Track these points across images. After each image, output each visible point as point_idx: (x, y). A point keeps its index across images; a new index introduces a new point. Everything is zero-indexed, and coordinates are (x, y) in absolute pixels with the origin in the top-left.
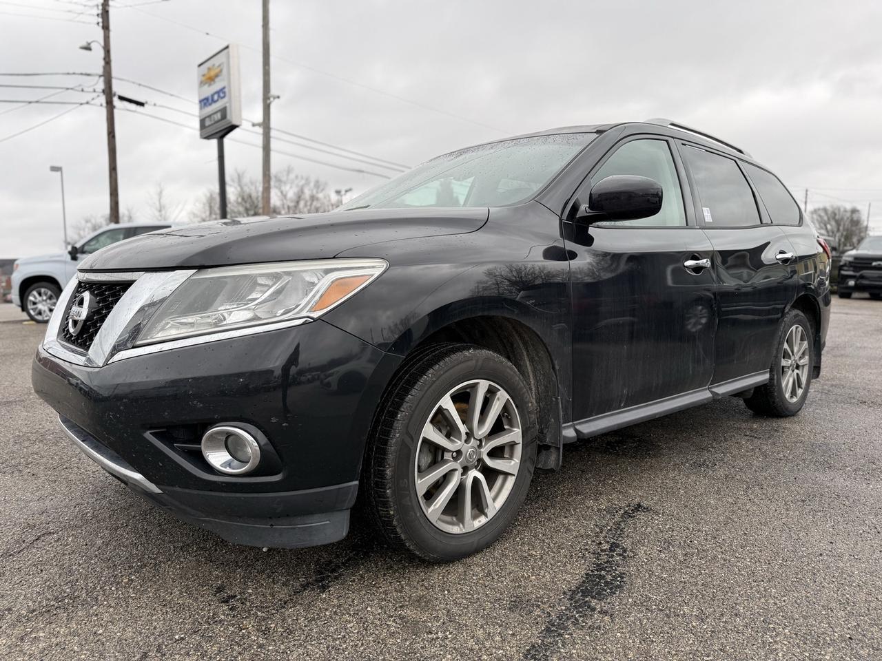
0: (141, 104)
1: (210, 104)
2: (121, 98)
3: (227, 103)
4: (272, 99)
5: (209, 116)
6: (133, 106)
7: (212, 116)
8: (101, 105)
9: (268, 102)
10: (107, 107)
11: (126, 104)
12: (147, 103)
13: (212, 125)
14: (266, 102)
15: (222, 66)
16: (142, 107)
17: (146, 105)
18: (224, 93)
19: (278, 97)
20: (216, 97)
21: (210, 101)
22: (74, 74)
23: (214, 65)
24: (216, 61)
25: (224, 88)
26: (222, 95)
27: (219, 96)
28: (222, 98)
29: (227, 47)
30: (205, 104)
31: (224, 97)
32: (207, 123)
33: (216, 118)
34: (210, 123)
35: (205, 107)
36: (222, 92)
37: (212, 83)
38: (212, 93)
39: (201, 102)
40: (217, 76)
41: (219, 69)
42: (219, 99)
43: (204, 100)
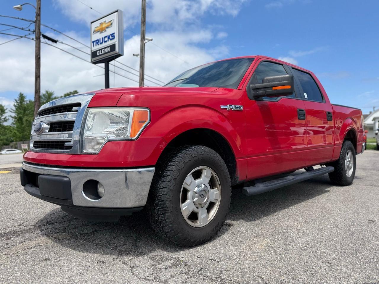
0: (55, 41)
1: (101, 43)
2: (45, 37)
3: (116, 42)
4: (146, 41)
5: (101, 50)
6: (50, 42)
7: (103, 50)
8: (33, 39)
11: (47, 40)
12: (58, 41)
14: (143, 42)
15: (112, 21)
16: (55, 43)
17: (57, 42)
18: (114, 36)
19: (152, 40)
20: (106, 39)
21: (101, 42)
22: (18, 18)
23: (106, 21)
24: (107, 19)
25: (114, 34)
26: (111, 37)
27: (109, 38)
28: (111, 40)
29: (117, 11)
30: (97, 43)
31: (114, 38)
32: (98, 54)
33: (106, 50)
34: (101, 54)
35: (96, 45)
36: (112, 37)
37: (103, 31)
38: (103, 37)
39: (93, 42)
40: (107, 27)
41: (110, 23)
42: (109, 40)
43: (96, 41)
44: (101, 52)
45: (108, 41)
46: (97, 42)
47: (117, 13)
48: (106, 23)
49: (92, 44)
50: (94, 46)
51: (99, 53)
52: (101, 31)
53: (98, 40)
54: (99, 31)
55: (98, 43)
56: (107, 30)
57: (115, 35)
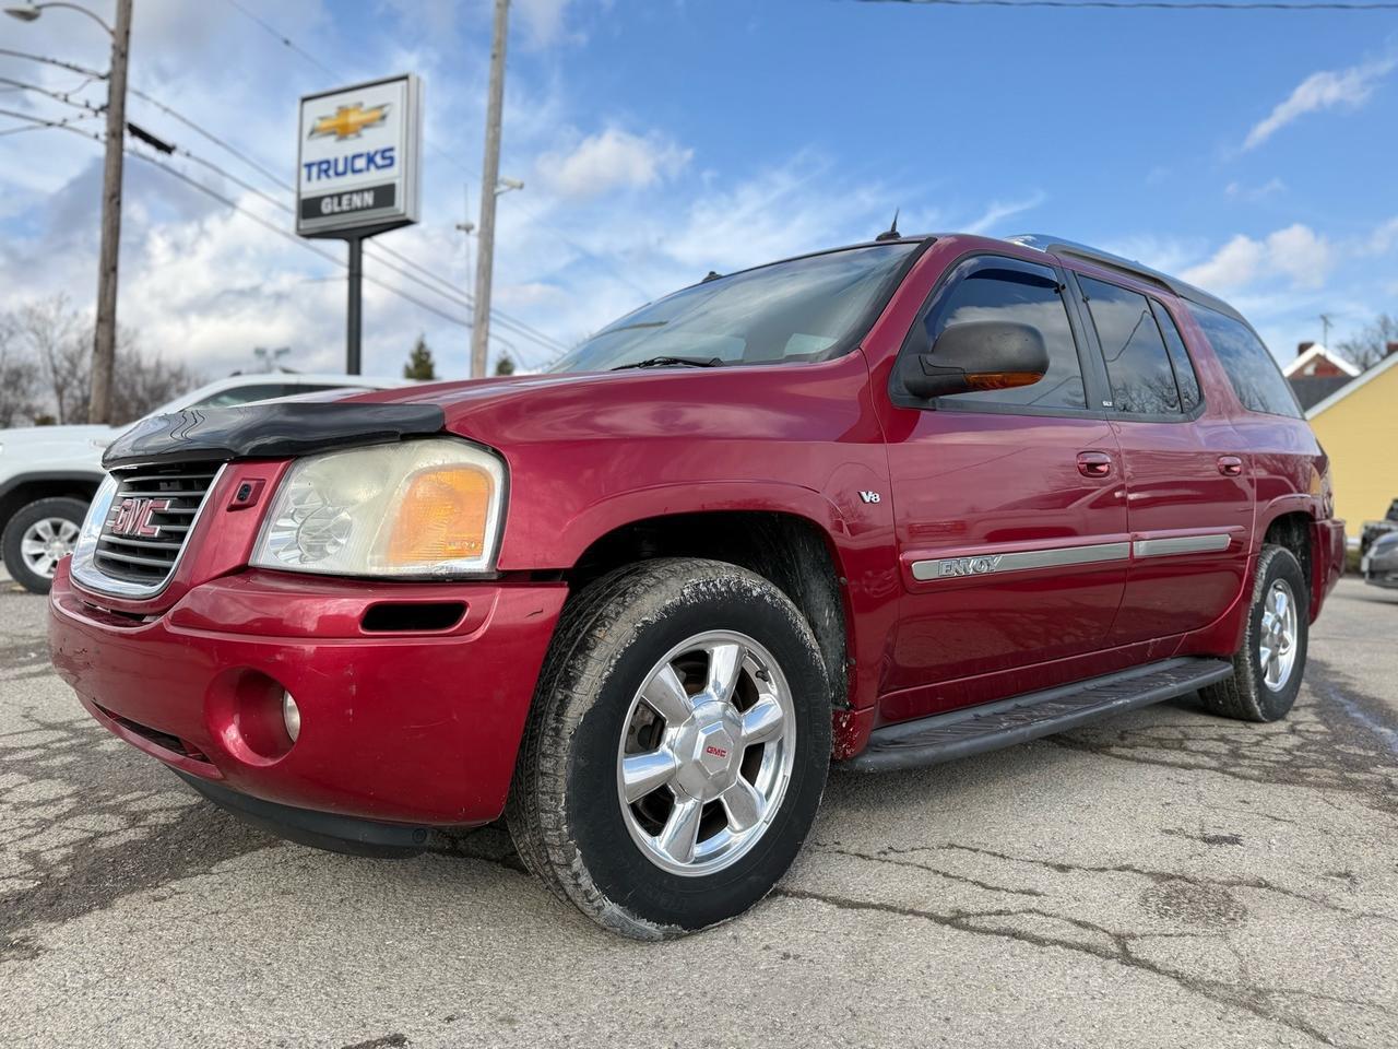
0: (166, 149)
1: (337, 174)
2: (135, 131)
3: (396, 177)
4: (502, 188)
5: (340, 196)
7: (345, 197)
9: (497, 190)
10: (107, 143)
11: (139, 143)
12: (176, 148)
13: (342, 212)
14: (493, 190)
15: (386, 110)
16: (168, 156)
18: (392, 158)
19: (521, 187)
20: (360, 163)
21: (341, 168)
23: (361, 104)
24: (370, 98)
25: (391, 149)
26: (378, 160)
27: (371, 160)
28: (378, 167)
29: (405, 78)
30: (324, 172)
31: (391, 164)
32: (326, 207)
33: (357, 201)
34: (337, 209)
35: (319, 177)
36: (384, 158)
37: (351, 136)
38: (350, 153)
39: (309, 166)
40: (366, 125)
41: (377, 114)
42: (372, 167)
43: (320, 163)
44: (340, 204)
45: (368, 169)
46: (324, 167)
47: (404, 83)
48: (362, 109)
49: (304, 172)
50: (309, 178)
51: (330, 207)
52: (342, 132)
53: (328, 162)
54: (334, 133)
55: (326, 171)
56: (366, 133)
57: (396, 154)
